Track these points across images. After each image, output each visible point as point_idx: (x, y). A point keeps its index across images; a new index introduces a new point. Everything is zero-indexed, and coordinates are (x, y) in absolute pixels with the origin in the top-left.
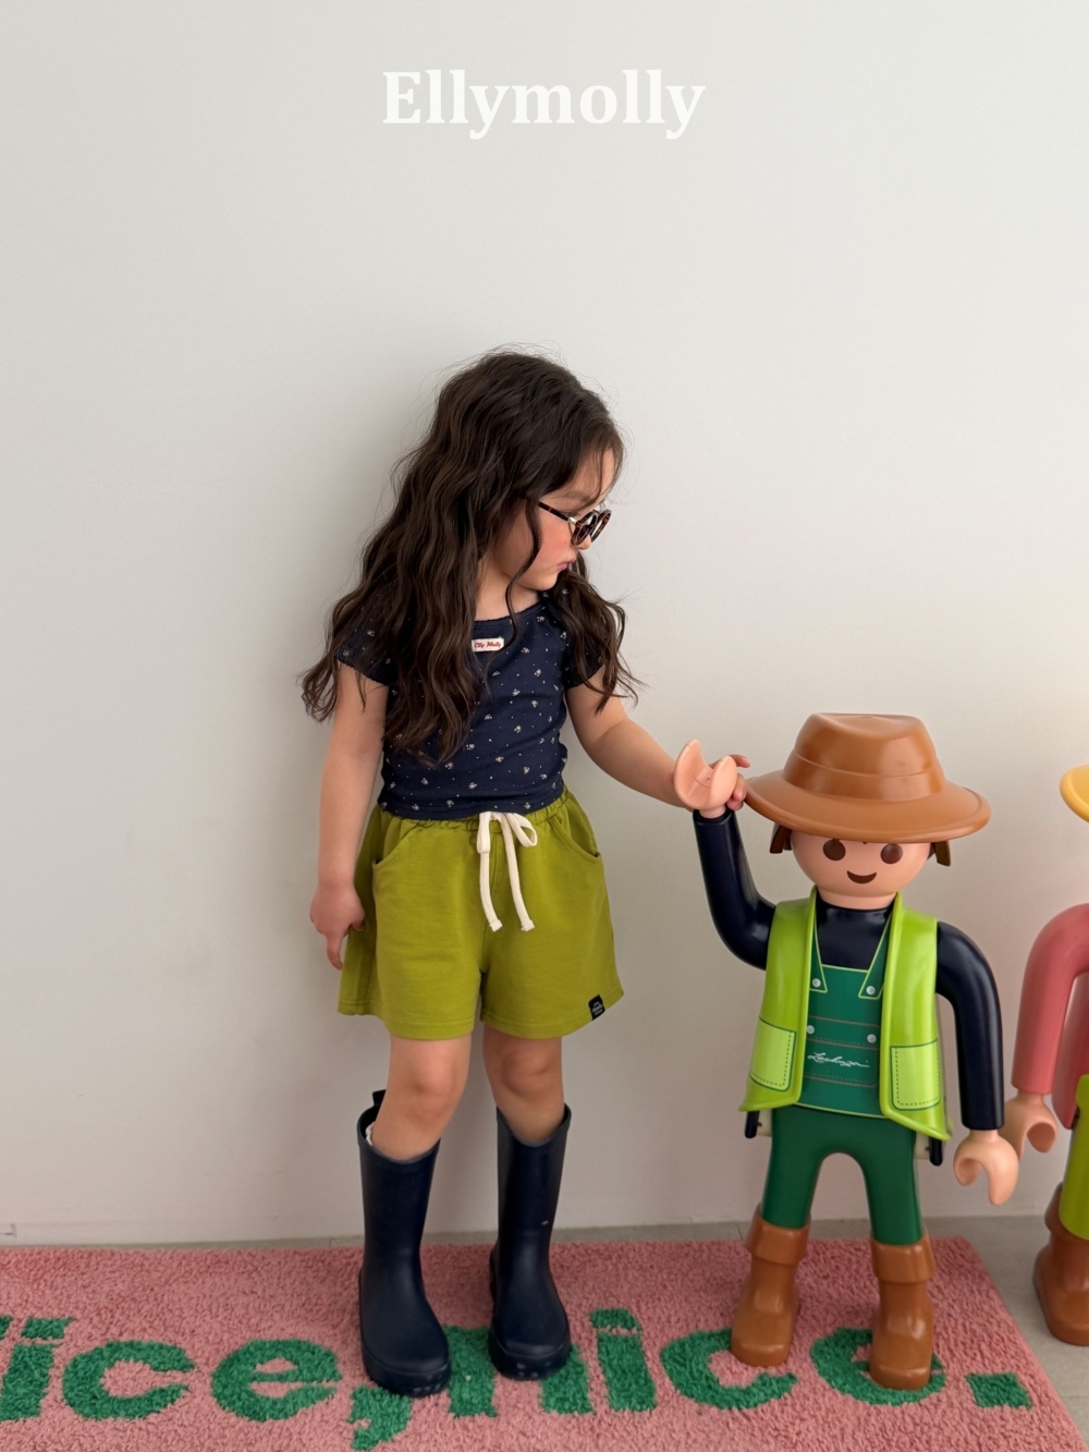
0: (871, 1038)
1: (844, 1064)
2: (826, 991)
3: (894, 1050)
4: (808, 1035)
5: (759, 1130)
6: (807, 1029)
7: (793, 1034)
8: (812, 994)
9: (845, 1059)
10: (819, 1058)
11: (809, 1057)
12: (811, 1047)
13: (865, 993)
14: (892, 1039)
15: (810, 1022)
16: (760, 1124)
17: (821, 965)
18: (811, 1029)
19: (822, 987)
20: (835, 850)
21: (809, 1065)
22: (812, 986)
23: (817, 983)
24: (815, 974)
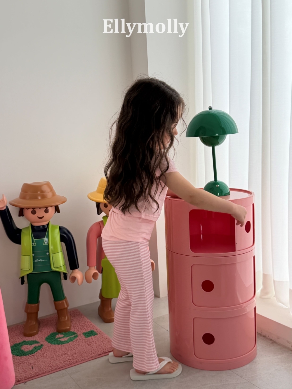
0: (47, 254)
1: (42, 261)
2: (36, 245)
3: (53, 255)
4: (33, 256)
5: (25, 282)
6: (32, 255)
7: (29, 256)
8: (33, 246)
9: (42, 260)
10: (36, 261)
11: (34, 261)
12: (34, 259)
13: (45, 244)
14: (52, 253)
15: (33, 253)
16: (25, 281)
17: (34, 239)
18: (34, 255)
19: (35, 244)
20: (34, 212)
21: (34, 263)
22: (32, 245)
23: (34, 244)
24: (33, 242)
